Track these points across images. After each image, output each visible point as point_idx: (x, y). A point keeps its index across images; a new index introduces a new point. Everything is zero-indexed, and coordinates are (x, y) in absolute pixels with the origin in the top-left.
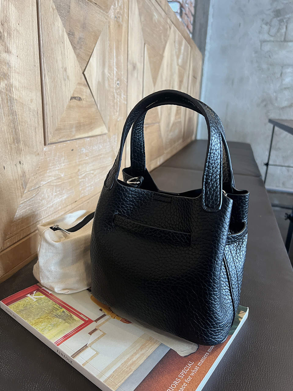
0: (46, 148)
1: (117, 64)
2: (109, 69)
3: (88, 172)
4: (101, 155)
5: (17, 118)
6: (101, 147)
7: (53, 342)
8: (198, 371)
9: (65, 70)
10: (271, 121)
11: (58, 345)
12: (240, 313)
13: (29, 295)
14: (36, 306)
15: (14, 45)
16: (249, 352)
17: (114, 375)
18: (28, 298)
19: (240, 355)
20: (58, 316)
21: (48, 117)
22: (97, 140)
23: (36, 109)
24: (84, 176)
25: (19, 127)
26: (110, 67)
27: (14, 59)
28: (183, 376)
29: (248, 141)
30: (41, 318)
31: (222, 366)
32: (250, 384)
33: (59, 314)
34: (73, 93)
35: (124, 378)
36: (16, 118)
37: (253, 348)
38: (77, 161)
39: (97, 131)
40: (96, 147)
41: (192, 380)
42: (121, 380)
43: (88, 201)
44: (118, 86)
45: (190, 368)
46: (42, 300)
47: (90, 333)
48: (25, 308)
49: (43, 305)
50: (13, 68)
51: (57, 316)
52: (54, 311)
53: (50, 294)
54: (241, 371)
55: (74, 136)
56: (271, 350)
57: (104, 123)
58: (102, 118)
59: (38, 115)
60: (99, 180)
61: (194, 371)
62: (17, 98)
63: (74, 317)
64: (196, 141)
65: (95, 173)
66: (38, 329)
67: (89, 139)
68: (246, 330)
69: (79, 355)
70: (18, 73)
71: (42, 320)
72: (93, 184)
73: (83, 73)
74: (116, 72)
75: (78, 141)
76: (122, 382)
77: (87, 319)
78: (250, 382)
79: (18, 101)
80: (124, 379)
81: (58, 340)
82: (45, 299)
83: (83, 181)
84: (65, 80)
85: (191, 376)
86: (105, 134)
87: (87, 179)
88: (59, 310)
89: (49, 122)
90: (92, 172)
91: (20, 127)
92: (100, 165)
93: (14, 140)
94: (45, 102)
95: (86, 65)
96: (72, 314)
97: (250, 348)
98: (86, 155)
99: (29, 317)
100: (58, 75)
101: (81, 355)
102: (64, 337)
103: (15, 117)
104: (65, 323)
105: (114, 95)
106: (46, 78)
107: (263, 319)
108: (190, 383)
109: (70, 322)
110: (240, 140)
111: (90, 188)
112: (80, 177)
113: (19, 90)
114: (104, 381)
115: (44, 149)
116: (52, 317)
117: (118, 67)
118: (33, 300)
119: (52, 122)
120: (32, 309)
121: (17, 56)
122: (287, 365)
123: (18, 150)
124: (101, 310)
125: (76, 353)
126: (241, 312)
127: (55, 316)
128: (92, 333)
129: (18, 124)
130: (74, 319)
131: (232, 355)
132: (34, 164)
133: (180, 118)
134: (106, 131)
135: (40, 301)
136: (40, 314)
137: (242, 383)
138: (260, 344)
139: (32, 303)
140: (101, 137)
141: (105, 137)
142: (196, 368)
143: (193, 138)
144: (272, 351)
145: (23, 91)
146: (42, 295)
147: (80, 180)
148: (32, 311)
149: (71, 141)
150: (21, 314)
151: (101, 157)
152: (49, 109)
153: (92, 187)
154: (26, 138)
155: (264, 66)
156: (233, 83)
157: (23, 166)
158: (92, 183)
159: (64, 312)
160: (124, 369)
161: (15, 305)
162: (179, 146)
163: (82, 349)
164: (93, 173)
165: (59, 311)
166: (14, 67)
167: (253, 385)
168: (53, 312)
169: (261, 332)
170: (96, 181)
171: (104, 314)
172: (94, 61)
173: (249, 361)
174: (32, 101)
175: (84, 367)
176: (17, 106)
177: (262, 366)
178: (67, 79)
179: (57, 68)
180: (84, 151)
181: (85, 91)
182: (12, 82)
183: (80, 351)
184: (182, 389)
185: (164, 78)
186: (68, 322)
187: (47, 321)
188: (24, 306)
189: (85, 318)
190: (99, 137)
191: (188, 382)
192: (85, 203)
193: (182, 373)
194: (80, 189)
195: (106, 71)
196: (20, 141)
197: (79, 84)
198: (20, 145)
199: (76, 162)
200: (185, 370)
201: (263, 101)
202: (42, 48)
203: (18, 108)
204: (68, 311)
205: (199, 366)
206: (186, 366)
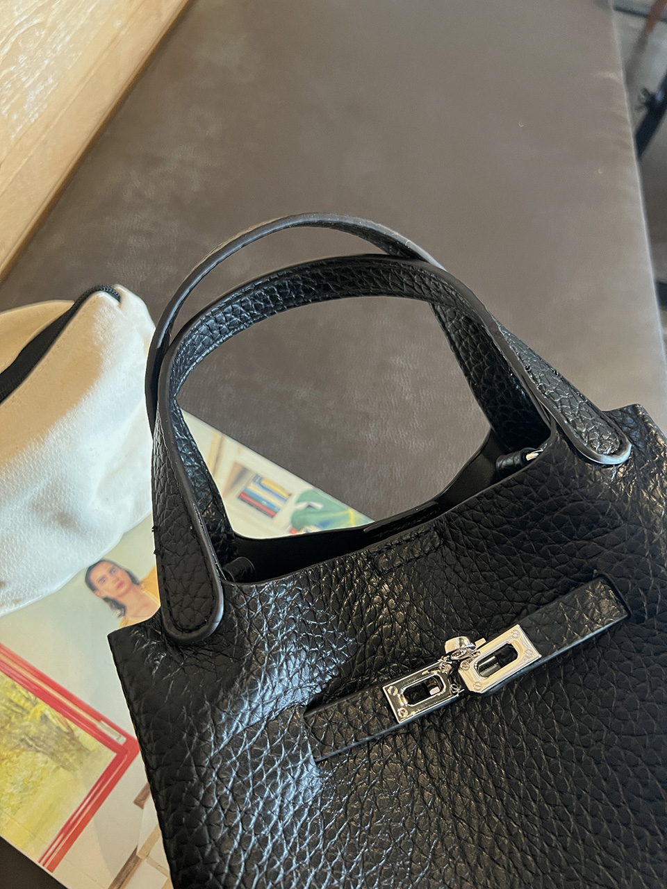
7: (35, 860)
11: (51, 869)
20: (31, 739)
33: (33, 730)
47: (141, 800)
51: (28, 743)
52: (13, 719)
63: (80, 740)
77: (122, 738)
81: (46, 847)
88: (28, 713)
96: (73, 726)
102: (65, 830)
104: (58, 768)
109: (71, 760)
116: (12, 749)
127: (22, 740)
128: (146, 798)
130: (81, 749)
159: (44, 718)
163: (124, 874)
164: (41, 25)
165: (30, 717)
168: (12, 724)
170: (58, 48)
183: (122, 880)
186: (67, 764)
189: (114, 736)
194: (5, 109)
204: (58, 713)
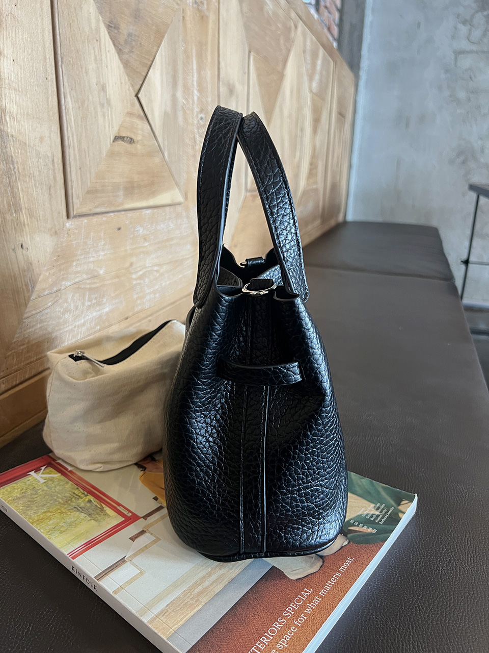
0: (70, 223)
1: (200, 84)
2: (184, 92)
3: (150, 269)
4: (172, 239)
5: (14, 168)
6: (172, 226)
7: (66, 553)
8: (318, 606)
9: (103, 88)
10: (472, 187)
11: (74, 558)
12: (401, 504)
13: (32, 473)
14: (43, 490)
15: (8, 41)
16: (414, 575)
17: (168, 611)
18: (30, 478)
19: (398, 578)
20: (80, 508)
21: (73, 169)
22: (164, 214)
23: (50, 155)
24: (141, 275)
25: (19, 185)
26: (187, 89)
27: (7, 65)
28: (290, 613)
29: (434, 223)
30: (49, 512)
31: (365, 598)
32: (413, 629)
33: (82, 505)
34: (119, 130)
35: (186, 616)
36: (12, 168)
37: (423, 566)
38: (128, 248)
39: (164, 198)
40: (162, 225)
41: (307, 620)
42: (179, 620)
43: (150, 318)
44: (200, 121)
45: (304, 599)
46: (54, 481)
47: (133, 539)
48: (23, 495)
49: (55, 490)
50: (7, 81)
51: (78, 509)
52: (73, 499)
53: (70, 472)
54: (398, 606)
55: (122, 204)
56: (455, 570)
57: (177, 185)
58: (173, 176)
59: (54, 166)
60: (168, 283)
61: (312, 605)
62: (14, 134)
63: (106, 511)
64: (345, 223)
65: (162, 271)
66: (42, 531)
67: (149, 211)
68: (411, 534)
69: (109, 575)
70: (15, 90)
71: (50, 516)
72: (157, 289)
73: (137, 96)
74: (198, 98)
75: (130, 214)
76: (181, 623)
77: (130, 514)
78: (413, 627)
79: (16, 139)
80: (185, 619)
81: (74, 549)
82: (59, 480)
83: (140, 284)
84: (102, 105)
85: (306, 615)
86: (179, 204)
87: (147, 280)
88: (82, 498)
89: (74, 178)
90: (156, 268)
91: (21, 185)
92: (170, 257)
93: (9, 206)
94: (66, 143)
95: (141, 83)
96: (104, 506)
97: (416, 565)
98: (145, 239)
99: (28, 510)
100: (90, 98)
101: (112, 575)
102: (87, 544)
103: (11, 166)
104: (91, 520)
105: (194, 137)
106: (67, 100)
107: (443, 517)
108: (302, 627)
109: (99, 518)
110: (422, 222)
111: (152, 296)
112: (134, 276)
113: (19, 119)
114: (148, 622)
115: (67, 225)
116: (69, 510)
117: (201, 89)
118: (39, 482)
119: (79, 177)
120: (36, 496)
121: (12, 60)
122: (483, 596)
123: (17, 225)
124: (156, 499)
125: (103, 572)
126: (403, 502)
127: (75, 508)
128: (136, 538)
129: (16, 177)
130: (106, 514)
131: (384, 577)
132: (48, 250)
133: (316, 183)
134: (180, 199)
135: (50, 482)
136: (48, 505)
137: (398, 629)
138: (435, 559)
139: (36, 486)
140: (172, 209)
141: (179, 208)
142: (316, 599)
143: (341, 218)
144: (456, 571)
145: (24, 122)
146: (55, 474)
147: (134, 282)
148: (35, 499)
149: (116, 214)
150: (16, 504)
151: (172, 243)
152: (75, 155)
153: (157, 295)
154: (33, 205)
155: (462, 95)
156: (407, 125)
157: (28, 252)
158: (157, 287)
159: (90, 501)
160: (186, 602)
161: (7, 490)
162: (314, 231)
163: (115, 566)
164: (157, 271)
165: (82, 500)
166: (7, 78)
167: (419, 632)
168: (72, 501)
169: (438, 540)
170: (164, 284)
171: (160, 505)
172: (157, 77)
173: (414, 589)
174: (41, 139)
175: (116, 596)
176: (13, 146)
177: (436, 598)
178: (106, 104)
179: (87, 84)
180: (141, 231)
181: (140, 127)
182: (4, 106)
183: (112, 567)
184: (287, 636)
185: (286, 112)
186: (96, 519)
187: (59, 516)
188: (22, 491)
189: (126, 512)
190: (167, 209)
191: (300, 625)
192: (143, 321)
193: (290, 609)
194: (135, 296)
195: (179, 94)
196: (21, 209)
197: (130, 114)
198: (21, 216)
199: (126, 250)
200: (295, 603)
201: (460, 153)
202: (59, 48)
203: (17, 151)
204: (97, 501)
205: (321, 597)
206: (299, 596)
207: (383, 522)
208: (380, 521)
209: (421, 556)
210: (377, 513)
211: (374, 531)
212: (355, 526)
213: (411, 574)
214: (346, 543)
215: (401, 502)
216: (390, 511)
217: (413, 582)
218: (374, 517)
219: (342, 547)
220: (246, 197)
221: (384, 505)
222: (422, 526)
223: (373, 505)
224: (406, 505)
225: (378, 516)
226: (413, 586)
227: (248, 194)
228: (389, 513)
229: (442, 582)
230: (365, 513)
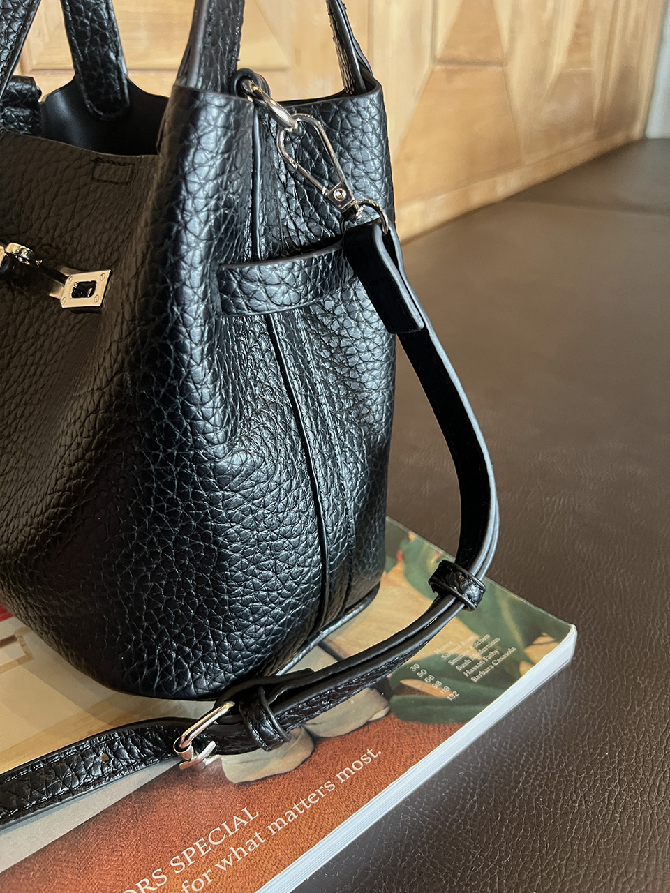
8: (251, 857)
12: (536, 642)
16: (513, 803)
19: (473, 806)
28: (186, 862)
31: (381, 842)
37: (540, 786)
41: (209, 888)
54: (446, 876)
56: (612, 808)
61: (239, 852)
64: (644, 140)
68: (543, 708)
85: (216, 874)
97: (526, 782)
126: (541, 640)
131: (443, 798)
133: (587, 62)
142: (255, 839)
143: (636, 132)
144: (615, 810)
162: (580, 147)
169: (600, 726)
173: (498, 837)
193: (189, 853)
200: (207, 841)
205: (267, 835)
206: (224, 824)
207: (479, 677)
208: (475, 674)
209: (544, 762)
210: (476, 656)
211: (452, 696)
212: (417, 678)
213: (506, 801)
214: (381, 714)
215: (535, 638)
216: (505, 656)
217: (503, 820)
218: (467, 663)
219: (368, 723)
220: (432, 72)
221: (497, 640)
222: (575, 691)
223: (473, 637)
224: (545, 646)
225: (475, 662)
226: (500, 832)
227: (438, 68)
228: (500, 660)
229: (570, 831)
230: (451, 652)
